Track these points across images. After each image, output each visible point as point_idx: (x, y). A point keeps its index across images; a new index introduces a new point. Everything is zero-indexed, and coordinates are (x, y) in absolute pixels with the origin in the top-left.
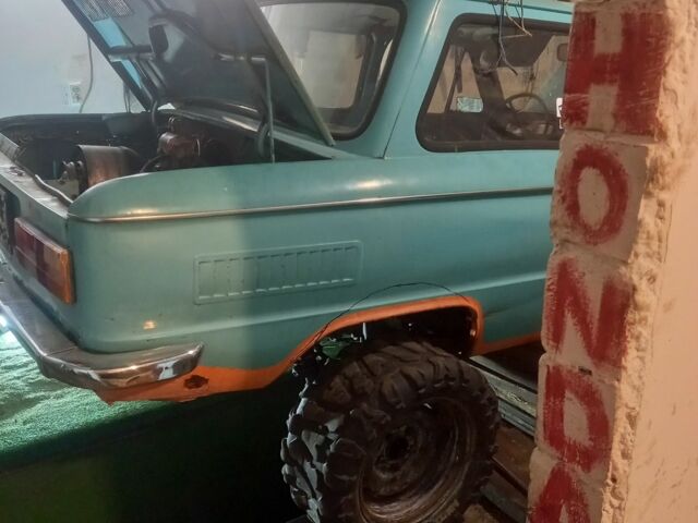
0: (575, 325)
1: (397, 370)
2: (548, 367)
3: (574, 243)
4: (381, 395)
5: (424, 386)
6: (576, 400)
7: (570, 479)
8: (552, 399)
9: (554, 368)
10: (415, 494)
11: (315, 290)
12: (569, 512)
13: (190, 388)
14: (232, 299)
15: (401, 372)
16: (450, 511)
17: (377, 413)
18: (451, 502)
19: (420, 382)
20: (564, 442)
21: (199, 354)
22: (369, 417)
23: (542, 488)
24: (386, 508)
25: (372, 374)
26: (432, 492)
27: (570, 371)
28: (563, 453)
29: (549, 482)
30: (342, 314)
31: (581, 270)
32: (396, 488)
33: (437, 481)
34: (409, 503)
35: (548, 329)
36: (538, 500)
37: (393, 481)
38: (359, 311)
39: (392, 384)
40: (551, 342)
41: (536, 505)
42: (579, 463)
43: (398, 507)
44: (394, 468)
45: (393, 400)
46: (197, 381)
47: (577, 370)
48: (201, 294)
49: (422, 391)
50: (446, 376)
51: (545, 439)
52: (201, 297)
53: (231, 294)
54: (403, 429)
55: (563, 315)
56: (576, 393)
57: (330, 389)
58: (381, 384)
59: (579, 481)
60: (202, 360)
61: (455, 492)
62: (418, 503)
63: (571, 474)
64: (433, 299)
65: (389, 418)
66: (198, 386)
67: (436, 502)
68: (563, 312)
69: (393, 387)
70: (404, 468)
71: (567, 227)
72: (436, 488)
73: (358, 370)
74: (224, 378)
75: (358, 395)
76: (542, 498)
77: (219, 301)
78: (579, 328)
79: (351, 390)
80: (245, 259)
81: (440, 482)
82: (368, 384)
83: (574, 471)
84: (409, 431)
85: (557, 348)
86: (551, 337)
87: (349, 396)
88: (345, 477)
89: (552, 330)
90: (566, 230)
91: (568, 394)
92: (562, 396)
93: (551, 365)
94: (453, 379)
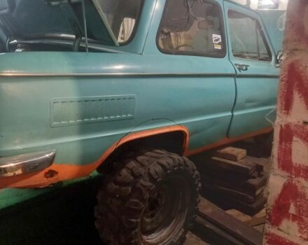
0: (300, 97)
1: (155, 163)
2: (281, 126)
3: (301, 50)
4: (150, 175)
5: (169, 169)
6: (300, 141)
7: (296, 187)
8: (284, 144)
9: (285, 125)
10: (163, 228)
11: (113, 120)
12: (296, 206)
13: (47, 177)
14: (71, 125)
15: (158, 163)
16: (180, 234)
17: (149, 184)
18: (180, 229)
19: (168, 167)
20: (292, 166)
21: (53, 157)
22: (144, 187)
23: (277, 196)
24: (149, 237)
25: (142, 165)
26: (171, 226)
27: (296, 126)
28: (291, 174)
29: (282, 192)
30: (127, 134)
31: (304, 65)
32: (154, 226)
33: (172, 221)
34: (160, 233)
35: (282, 104)
36: (274, 204)
37: (152, 222)
38: (135, 133)
39: (155, 169)
40: (283, 111)
41: (273, 206)
42: (302, 176)
43: (155, 236)
44: (152, 216)
45: (156, 177)
46: (52, 173)
47: (301, 123)
48: (54, 121)
49: (169, 172)
50: (179, 164)
51: (279, 167)
52: (54, 123)
53: (71, 122)
54: (156, 194)
55: (292, 93)
56: (301, 137)
57: (121, 175)
58: (149, 169)
59: (303, 187)
60: (56, 160)
61: (182, 225)
62: (165, 232)
63: (297, 184)
64: (168, 127)
65: (154, 186)
66: (52, 176)
67: (173, 231)
68: (292, 91)
69: (155, 170)
70: (156, 215)
71: (295, 41)
72: (172, 224)
73: (134, 164)
74: (67, 171)
75: (137, 176)
76: (277, 202)
77: (64, 126)
78: (302, 98)
79: (133, 174)
80: (78, 101)
81: (174, 221)
82: (142, 171)
83: (299, 182)
84: (159, 195)
85: (288, 113)
86: (284, 108)
87: (132, 178)
88: (134, 220)
89: (284, 103)
90: (295, 43)
91: (295, 138)
92: (291, 140)
93: (283, 124)
94: (182, 165)
